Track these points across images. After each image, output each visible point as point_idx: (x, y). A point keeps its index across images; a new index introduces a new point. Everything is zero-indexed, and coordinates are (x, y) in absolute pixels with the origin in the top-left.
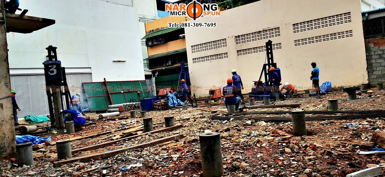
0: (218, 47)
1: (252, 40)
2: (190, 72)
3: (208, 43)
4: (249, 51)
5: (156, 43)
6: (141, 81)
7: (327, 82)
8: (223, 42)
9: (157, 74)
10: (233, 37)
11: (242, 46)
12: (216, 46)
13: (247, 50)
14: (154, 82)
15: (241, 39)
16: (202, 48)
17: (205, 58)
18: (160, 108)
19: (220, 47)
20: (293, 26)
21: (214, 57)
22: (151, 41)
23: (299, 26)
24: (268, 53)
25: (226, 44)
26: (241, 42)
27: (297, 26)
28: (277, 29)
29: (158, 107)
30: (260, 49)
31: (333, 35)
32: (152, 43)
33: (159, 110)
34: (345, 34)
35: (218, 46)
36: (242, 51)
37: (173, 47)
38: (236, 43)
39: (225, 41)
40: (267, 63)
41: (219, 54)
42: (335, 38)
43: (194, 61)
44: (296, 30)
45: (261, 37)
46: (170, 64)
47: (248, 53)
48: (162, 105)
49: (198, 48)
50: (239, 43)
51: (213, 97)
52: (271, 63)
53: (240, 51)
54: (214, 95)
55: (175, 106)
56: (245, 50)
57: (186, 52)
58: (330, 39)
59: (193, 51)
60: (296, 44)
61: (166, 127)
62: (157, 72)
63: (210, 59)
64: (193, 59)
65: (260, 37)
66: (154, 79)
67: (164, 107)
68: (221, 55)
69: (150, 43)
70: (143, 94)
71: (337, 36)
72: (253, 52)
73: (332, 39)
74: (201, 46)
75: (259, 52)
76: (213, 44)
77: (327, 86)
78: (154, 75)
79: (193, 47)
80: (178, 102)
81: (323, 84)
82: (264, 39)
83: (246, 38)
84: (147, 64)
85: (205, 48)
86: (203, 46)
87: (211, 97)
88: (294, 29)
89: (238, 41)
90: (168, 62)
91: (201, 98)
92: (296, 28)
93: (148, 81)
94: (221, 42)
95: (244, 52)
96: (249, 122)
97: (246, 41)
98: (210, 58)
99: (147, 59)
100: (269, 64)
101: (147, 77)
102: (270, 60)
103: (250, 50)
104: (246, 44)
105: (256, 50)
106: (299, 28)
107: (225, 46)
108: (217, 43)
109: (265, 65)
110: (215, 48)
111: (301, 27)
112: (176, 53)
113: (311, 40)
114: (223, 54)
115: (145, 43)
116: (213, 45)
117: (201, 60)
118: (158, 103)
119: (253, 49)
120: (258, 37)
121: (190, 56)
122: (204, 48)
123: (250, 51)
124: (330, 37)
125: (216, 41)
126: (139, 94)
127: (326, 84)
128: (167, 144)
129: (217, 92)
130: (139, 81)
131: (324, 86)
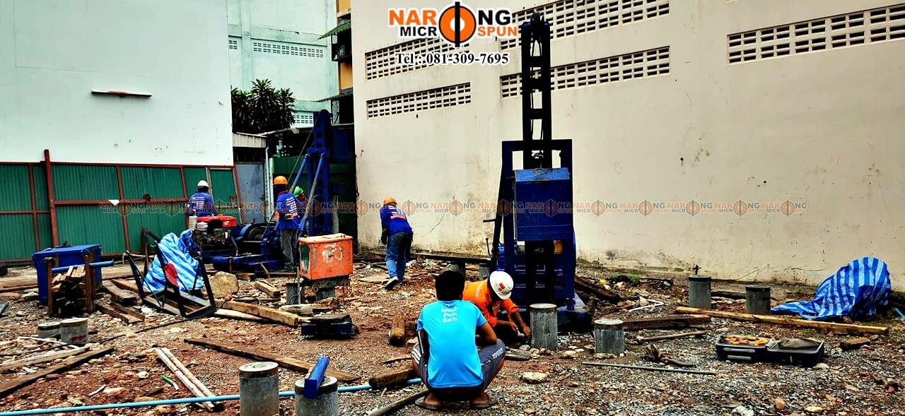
1: (555, 34)
7: (866, 260)
9: (282, 146)
17: (403, 99)
21: (429, 100)
22: (344, 46)
26: (517, 43)
32: (347, 51)
36: (519, 78)
38: (498, 43)
41: (445, 89)
43: (370, 110)
45: (591, 19)
49: (383, 63)
50: (508, 44)
52: (537, 136)
53: (511, 77)
59: (369, 72)
62: (280, 141)
63: (415, 107)
64: (369, 102)
65: (586, 21)
66: (270, 164)
68: (449, 91)
69: (342, 52)
77: (861, 284)
78: (272, 151)
79: (372, 56)
82: (601, 26)
93: (245, 169)
98: (415, 102)
99: (333, 99)
100: (528, 145)
102: (538, 123)
109: (508, 150)
113: (810, 33)
114: (457, 89)
117: (390, 106)
119: (556, 72)
120: (581, 21)
127: (857, 271)
129: (326, 253)
130: (204, 167)
131: (847, 285)
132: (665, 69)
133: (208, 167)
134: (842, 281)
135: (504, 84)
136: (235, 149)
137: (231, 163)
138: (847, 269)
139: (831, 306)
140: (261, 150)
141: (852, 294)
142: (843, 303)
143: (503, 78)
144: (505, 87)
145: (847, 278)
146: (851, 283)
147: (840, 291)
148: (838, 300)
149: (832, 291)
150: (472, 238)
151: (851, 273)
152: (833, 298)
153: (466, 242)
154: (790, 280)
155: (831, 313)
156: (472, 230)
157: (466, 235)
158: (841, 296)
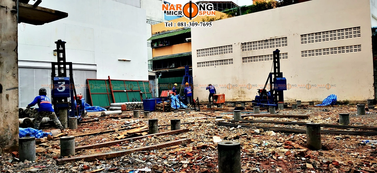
0: (223, 53)
1: (258, 48)
2: (193, 76)
3: (214, 49)
4: (254, 59)
5: (161, 45)
6: (145, 82)
7: (332, 95)
8: (229, 48)
9: (161, 75)
10: (239, 44)
11: (248, 54)
12: (222, 52)
13: (253, 58)
14: (157, 84)
15: (247, 47)
16: (207, 52)
17: (210, 62)
18: (162, 109)
19: (226, 52)
20: (301, 37)
21: (219, 63)
22: (156, 43)
23: (307, 37)
24: (275, 62)
25: (232, 50)
26: (247, 50)
27: (305, 37)
28: (284, 39)
29: (161, 109)
30: (266, 58)
31: (341, 48)
32: (158, 45)
33: (161, 111)
34: (353, 49)
35: (223, 51)
36: (247, 58)
37: (178, 50)
38: (242, 50)
39: (231, 47)
40: (273, 72)
41: (224, 60)
42: (343, 52)
43: (198, 65)
44: (304, 41)
45: (268, 46)
46: (174, 66)
47: (253, 61)
48: (165, 107)
49: (203, 53)
50: (245, 50)
51: (216, 102)
52: (277, 72)
53: (246, 58)
54: (218, 101)
55: (178, 109)
56: (251, 57)
57: (191, 55)
58: (338, 52)
59: (198, 55)
60: (303, 56)
61: (171, 130)
62: (161, 74)
63: (214, 65)
64: (198, 63)
65: (266, 46)
66: (157, 80)
67: (167, 109)
68: (226, 61)
69: (155, 45)
70: (146, 95)
71: (345, 50)
72: (258, 60)
73: (340, 52)
74: (206, 51)
75: (264, 61)
76: (218, 49)
77: (332, 99)
78: (158, 77)
79: (199, 51)
80: (180, 105)
81: (329, 97)
82: (270, 47)
83: (252, 46)
84: (151, 65)
85: (211, 53)
86: (208, 51)
87: (215, 102)
88: (302, 39)
89: (244, 48)
90: (172, 65)
91: (203, 102)
92: (304, 39)
93: (151, 82)
94: (227, 48)
95: (249, 60)
96: (258, 131)
97: (252, 49)
98: (214, 63)
99: (151, 60)
100: (275, 73)
101: (151, 77)
102: (277, 69)
103: (256, 57)
104: (252, 52)
105: (261, 58)
106: (307, 39)
107: (230, 52)
108: (223, 49)
109: (271, 74)
110: (221, 53)
111: (309, 39)
112: (181, 56)
113: (318, 52)
114: (228, 60)
115: (150, 44)
116: (218, 51)
117: (205, 64)
118: (161, 105)
119: (258, 57)
120: (265, 46)
121: (195, 60)
122: (209, 53)
123: (256, 59)
124: (338, 50)
125: (222, 47)
126: (141, 94)
127: (331, 97)
128: (174, 148)
129: (221, 98)
130: (142, 81)
131: (330, 99)
132: (287, 57)
133: (143, 81)
134: (329, 98)
135: (243, 59)
136: (149, 76)
137: (148, 80)
138: (329, 96)
139: (327, 103)
140: (154, 76)
141: (331, 101)
142: (329, 102)
143: (243, 58)
144: (244, 60)
145: (330, 98)
146: (331, 99)
147: (328, 100)
148: (328, 102)
149: (327, 101)
150: (234, 97)
151: (330, 97)
152: (327, 102)
153: (232, 98)
154: (316, 101)
155: (327, 104)
156: (234, 95)
157: (232, 97)
158: (329, 101)
